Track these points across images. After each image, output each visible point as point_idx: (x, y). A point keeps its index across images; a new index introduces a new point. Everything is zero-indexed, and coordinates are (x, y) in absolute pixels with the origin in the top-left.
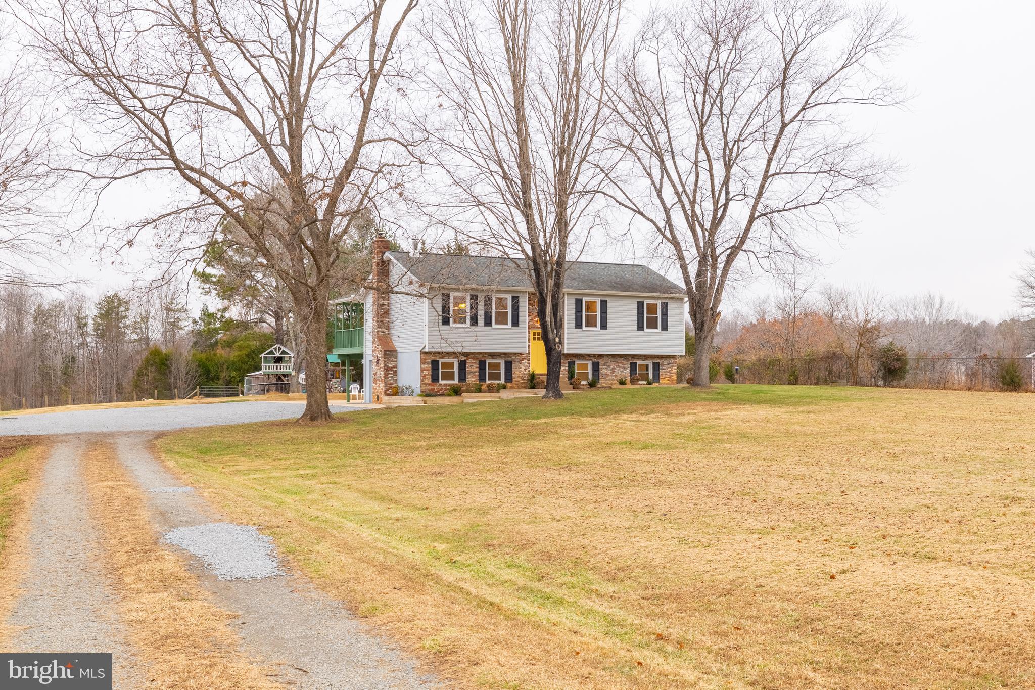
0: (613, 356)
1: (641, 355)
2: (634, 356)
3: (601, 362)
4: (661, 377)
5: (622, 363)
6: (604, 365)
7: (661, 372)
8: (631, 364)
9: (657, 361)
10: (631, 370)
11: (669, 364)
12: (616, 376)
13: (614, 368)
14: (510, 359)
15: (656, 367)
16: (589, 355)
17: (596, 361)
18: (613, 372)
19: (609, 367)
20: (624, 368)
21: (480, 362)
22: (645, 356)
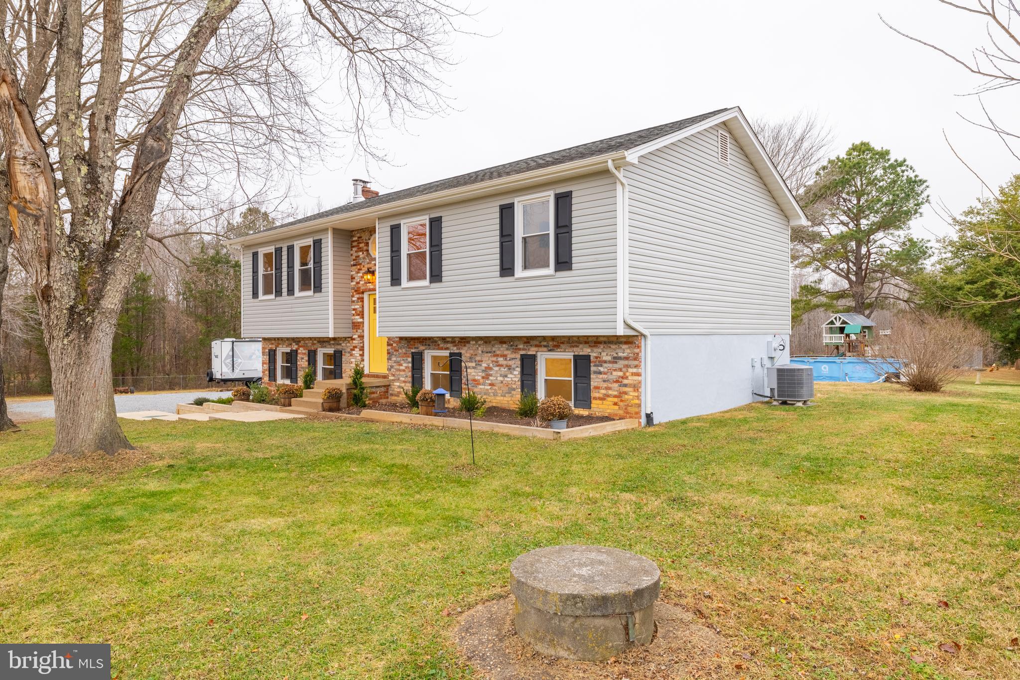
0: (487, 340)
1: (544, 338)
2: (528, 340)
3: (466, 353)
4: (594, 394)
5: (504, 356)
6: (471, 359)
7: (595, 380)
8: (523, 358)
9: (585, 351)
10: (522, 373)
11: (616, 359)
12: (492, 385)
13: (488, 368)
14: (339, 347)
15: (582, 366)
16: (444, 339)
17: (455, 350)
18: (486, 377)
19: (479, 363)
20: (509, 368)
21: (309, 351)
22: (553, 338)
